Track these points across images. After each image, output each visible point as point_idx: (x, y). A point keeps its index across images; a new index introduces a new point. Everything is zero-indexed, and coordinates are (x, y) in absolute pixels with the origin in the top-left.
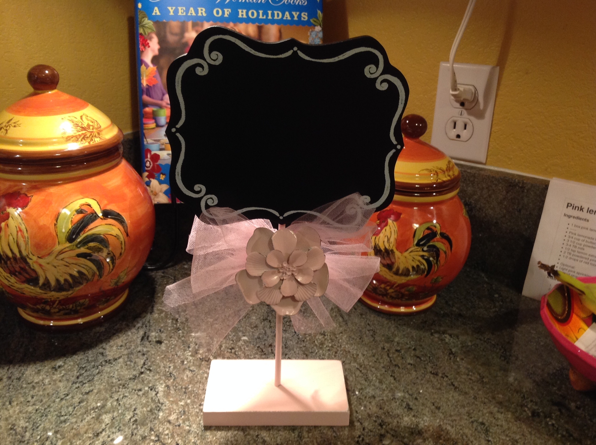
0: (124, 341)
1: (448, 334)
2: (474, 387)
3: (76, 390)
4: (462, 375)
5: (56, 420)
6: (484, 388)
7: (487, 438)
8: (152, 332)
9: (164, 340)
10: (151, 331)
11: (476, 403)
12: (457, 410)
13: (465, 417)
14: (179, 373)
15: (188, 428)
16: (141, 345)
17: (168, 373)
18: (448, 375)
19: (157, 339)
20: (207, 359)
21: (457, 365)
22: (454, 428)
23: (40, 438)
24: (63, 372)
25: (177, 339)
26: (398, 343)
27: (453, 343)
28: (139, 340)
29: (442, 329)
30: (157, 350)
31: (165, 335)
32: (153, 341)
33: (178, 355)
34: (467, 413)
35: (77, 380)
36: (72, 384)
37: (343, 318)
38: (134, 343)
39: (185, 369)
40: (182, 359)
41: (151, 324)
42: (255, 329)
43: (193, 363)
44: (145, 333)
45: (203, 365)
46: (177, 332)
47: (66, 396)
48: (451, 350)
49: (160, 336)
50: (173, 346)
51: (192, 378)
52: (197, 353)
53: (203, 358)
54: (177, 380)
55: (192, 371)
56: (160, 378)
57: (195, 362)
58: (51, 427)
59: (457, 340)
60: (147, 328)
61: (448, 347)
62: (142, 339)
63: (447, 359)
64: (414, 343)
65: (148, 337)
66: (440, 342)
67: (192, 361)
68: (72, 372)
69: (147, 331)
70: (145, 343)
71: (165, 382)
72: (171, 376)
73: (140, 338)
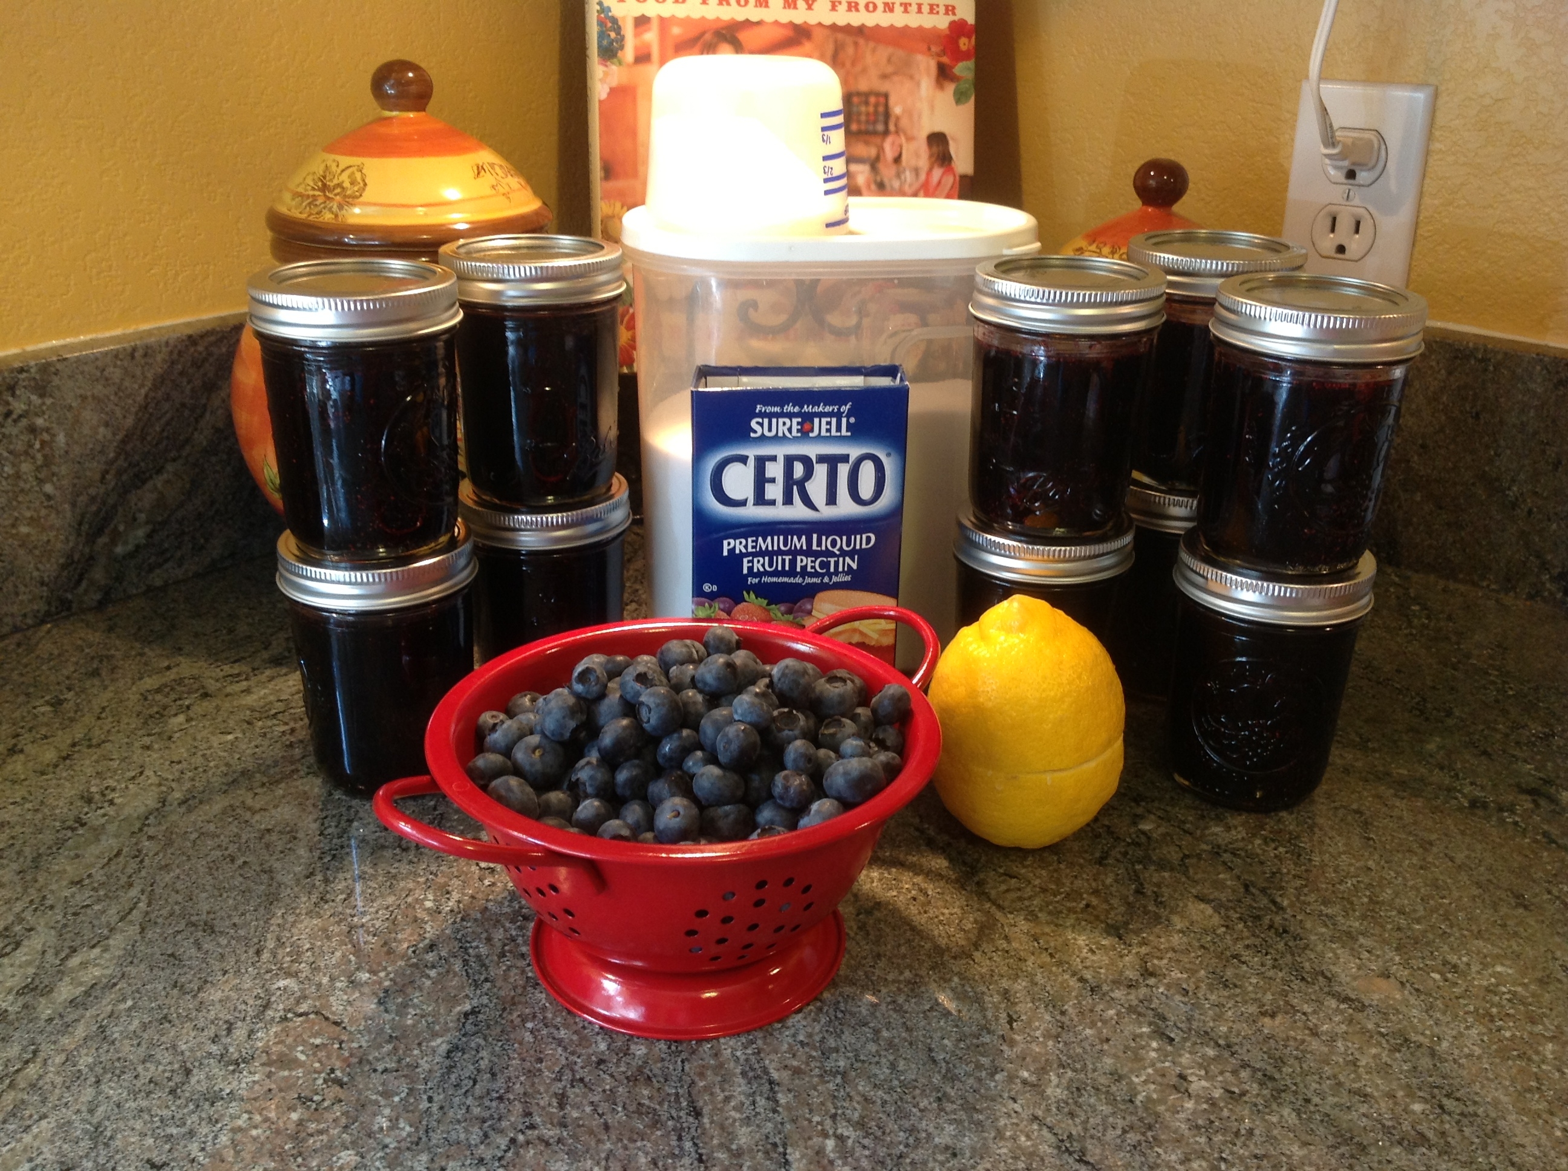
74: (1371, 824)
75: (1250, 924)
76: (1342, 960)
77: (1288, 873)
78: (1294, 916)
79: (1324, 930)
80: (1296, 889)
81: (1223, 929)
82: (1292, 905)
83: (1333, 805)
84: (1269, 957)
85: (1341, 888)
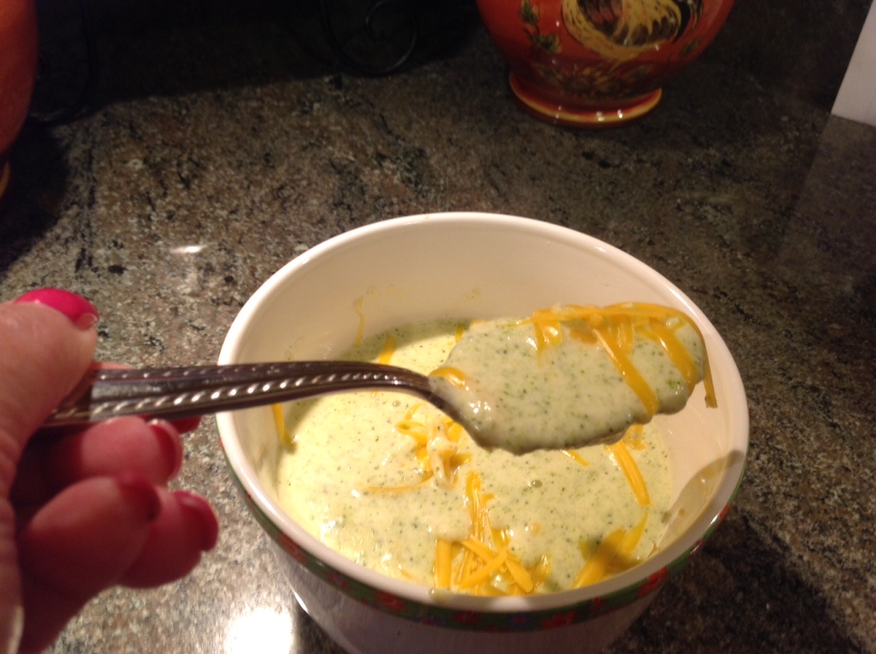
0: (40, 274)
1: (711, 205)
2: (782, 312)
4: (753, 288)
6: (800, 311)
7: (830, 420)
8: (98, 247)
9: (128, 263)
10: (94, 245)
11: (793, 345)
12: (758, 363)
13: (779, 378)
14: (171, 337)
15: (206, 459)
16: (76, 278)
17: (147, 338)
18: (725, 291)
19: (112, 264)
20: (227, 300)
21: (740, 268)
22: (762, 403)
25: (155, 260)
26: (615, 233)
27: (724, 222)
28: (71, 268)
29: (696, 195)
30: (115, 288)
31: (128, 252)
32: (103, 268)
33: (163, 295)
34: (780, 369)
37: (497, 188)
38: (60, 276)
39: (181, 327)
40: (172, 303)
41: (94, 230)
42: (320, 225)
43: (199, 310)
44: (83, 250)
45: (220, 313)
46: (152, 245)
48: (721, 237)
49: (117, 257)
50: (149, 277)
51: (200, 345)
52: (203, 289)
53: (218, 299)
54: (168, 351)
55: (197, 329)
56: (129, 351)
57: (203, 309)
59: (729, 215)
60: (86, 239)
61: (716, 231)
62: (79, 265)
63: (719, 258)
64: (647, 229)
65: (91, 258)
66: (697, 224)
67: (195, 306)
69: (86, 247)
70: (85, 273)
71: (141, 358)
72: (153, 345)
73: (74, 264)
74: (830, 404)
75: (763, 579)
76: (862, 616)
77: (777, 493)
78: (801, 557)
79: (832, 572)
80: (792, 514)
81: (740, 595)
82: (794, 541)
83: (791, 383)
84: (794, 629)
85: (831, 503)
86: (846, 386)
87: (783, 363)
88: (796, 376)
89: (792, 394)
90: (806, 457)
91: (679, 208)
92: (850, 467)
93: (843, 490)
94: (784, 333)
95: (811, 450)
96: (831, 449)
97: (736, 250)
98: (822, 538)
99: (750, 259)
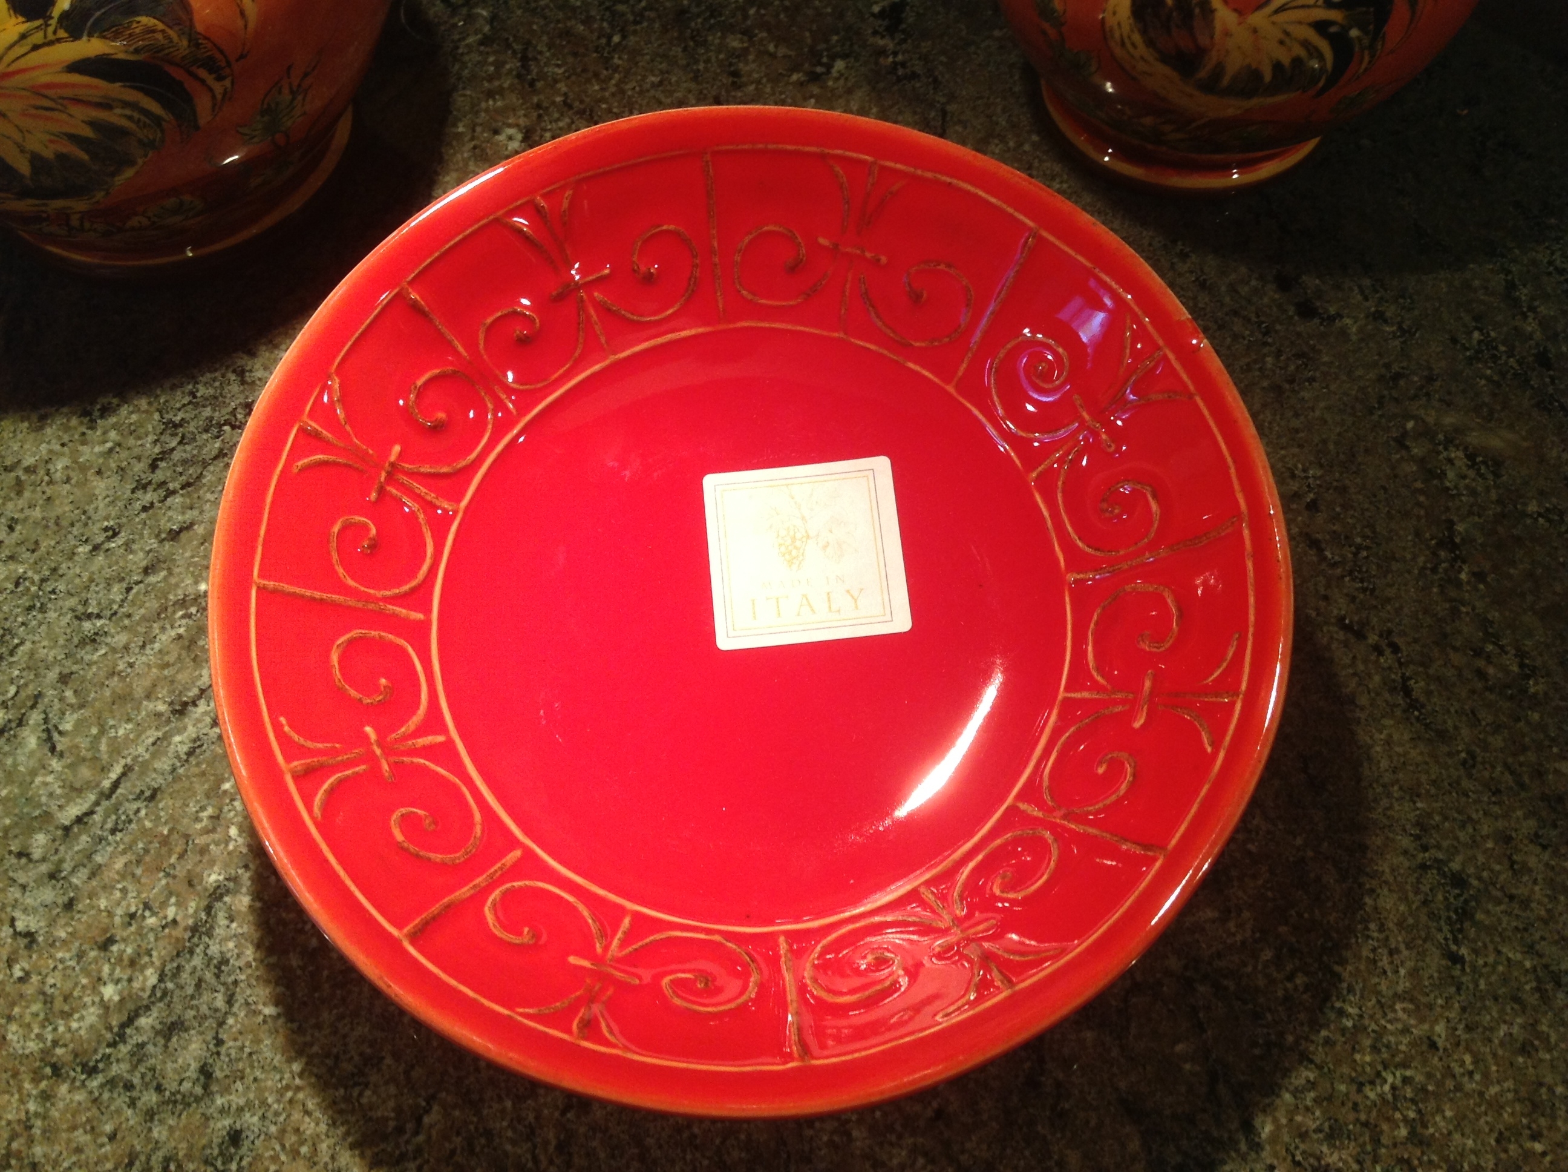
1: (1465, 449)
2: (1483, 714)
3: (143, 515)
5: (68, 631)
7: (1454, 948)
11: (1466, 784)
18: (1400, 641)
21: (1452, 600)
23: (17, 692)
24: (113, 435)
35: (151, 477)
36: (133, 492)
47: (109, 539)
58: (50, 658)
59: (1491, 480)
61: (1446, 510)
63: (1423, 568)
66: (1419, 484)
68: (139, 438)
86: (1521, 891)
87: (1429, 815)
88: (1438, 847)
89: (1412, 879)
90: (1374, 1000)
91: (1401, 443)
92: (1440, 1043)
93: (1406, 1080)
94: (1463, 755)
95: (1391, 993)
96: (1424, 1000)
97: (1464, 562)
98: (1325, 1149)
99: (1481, 586)
